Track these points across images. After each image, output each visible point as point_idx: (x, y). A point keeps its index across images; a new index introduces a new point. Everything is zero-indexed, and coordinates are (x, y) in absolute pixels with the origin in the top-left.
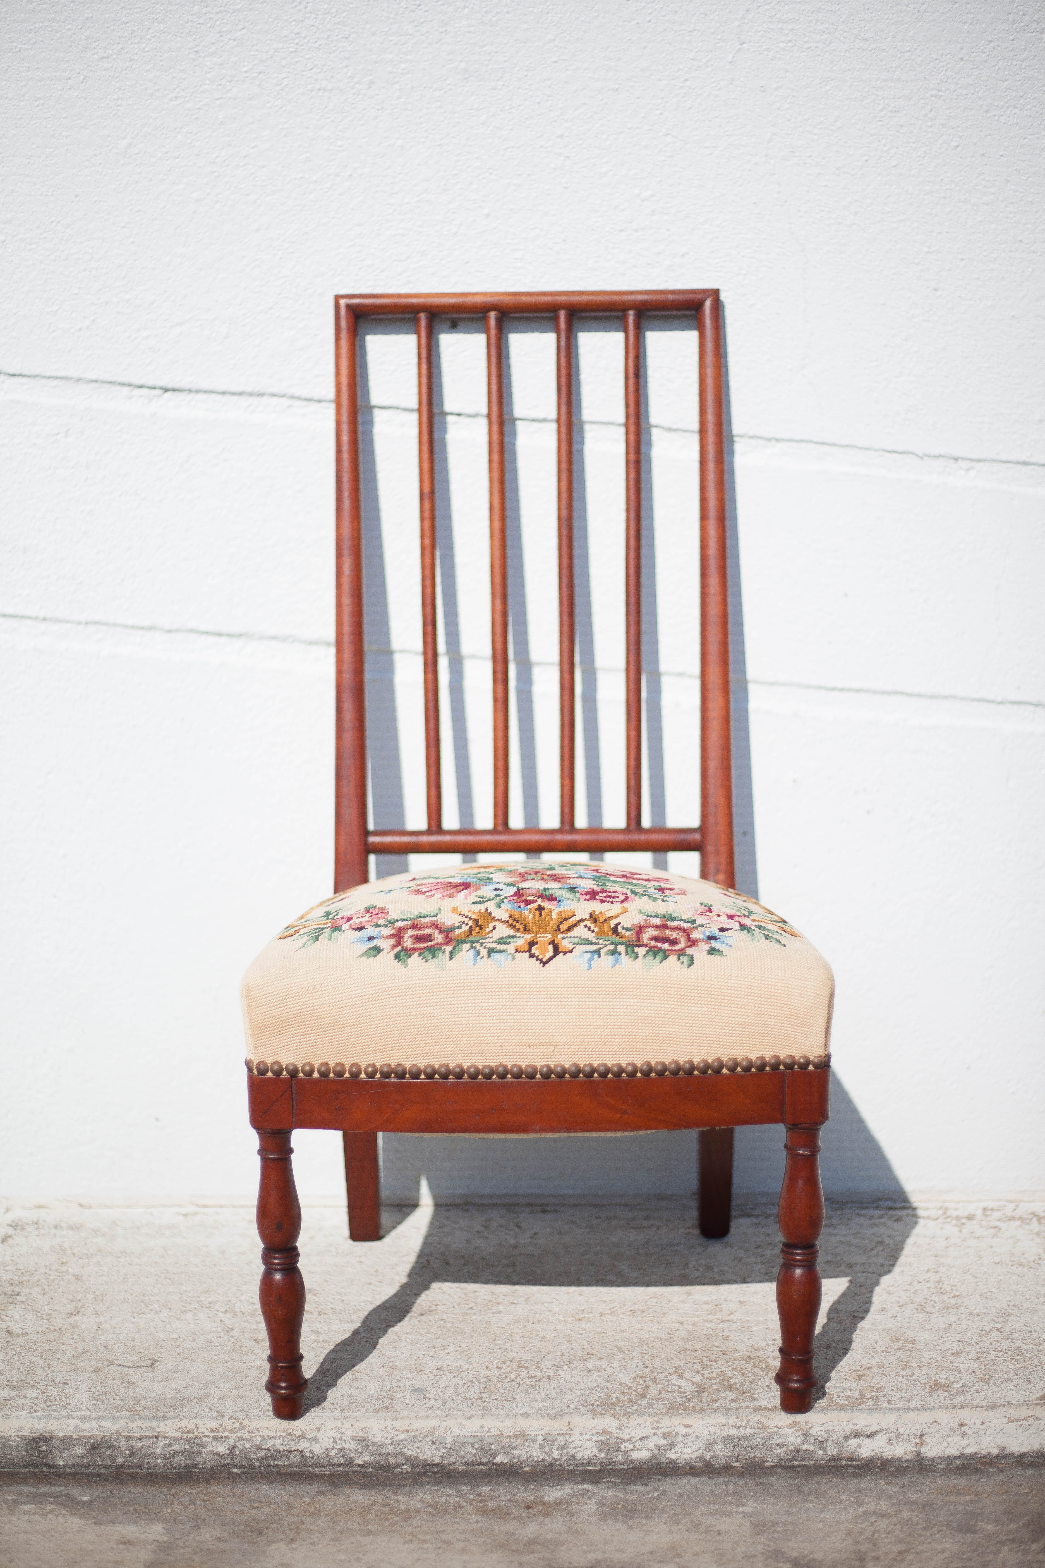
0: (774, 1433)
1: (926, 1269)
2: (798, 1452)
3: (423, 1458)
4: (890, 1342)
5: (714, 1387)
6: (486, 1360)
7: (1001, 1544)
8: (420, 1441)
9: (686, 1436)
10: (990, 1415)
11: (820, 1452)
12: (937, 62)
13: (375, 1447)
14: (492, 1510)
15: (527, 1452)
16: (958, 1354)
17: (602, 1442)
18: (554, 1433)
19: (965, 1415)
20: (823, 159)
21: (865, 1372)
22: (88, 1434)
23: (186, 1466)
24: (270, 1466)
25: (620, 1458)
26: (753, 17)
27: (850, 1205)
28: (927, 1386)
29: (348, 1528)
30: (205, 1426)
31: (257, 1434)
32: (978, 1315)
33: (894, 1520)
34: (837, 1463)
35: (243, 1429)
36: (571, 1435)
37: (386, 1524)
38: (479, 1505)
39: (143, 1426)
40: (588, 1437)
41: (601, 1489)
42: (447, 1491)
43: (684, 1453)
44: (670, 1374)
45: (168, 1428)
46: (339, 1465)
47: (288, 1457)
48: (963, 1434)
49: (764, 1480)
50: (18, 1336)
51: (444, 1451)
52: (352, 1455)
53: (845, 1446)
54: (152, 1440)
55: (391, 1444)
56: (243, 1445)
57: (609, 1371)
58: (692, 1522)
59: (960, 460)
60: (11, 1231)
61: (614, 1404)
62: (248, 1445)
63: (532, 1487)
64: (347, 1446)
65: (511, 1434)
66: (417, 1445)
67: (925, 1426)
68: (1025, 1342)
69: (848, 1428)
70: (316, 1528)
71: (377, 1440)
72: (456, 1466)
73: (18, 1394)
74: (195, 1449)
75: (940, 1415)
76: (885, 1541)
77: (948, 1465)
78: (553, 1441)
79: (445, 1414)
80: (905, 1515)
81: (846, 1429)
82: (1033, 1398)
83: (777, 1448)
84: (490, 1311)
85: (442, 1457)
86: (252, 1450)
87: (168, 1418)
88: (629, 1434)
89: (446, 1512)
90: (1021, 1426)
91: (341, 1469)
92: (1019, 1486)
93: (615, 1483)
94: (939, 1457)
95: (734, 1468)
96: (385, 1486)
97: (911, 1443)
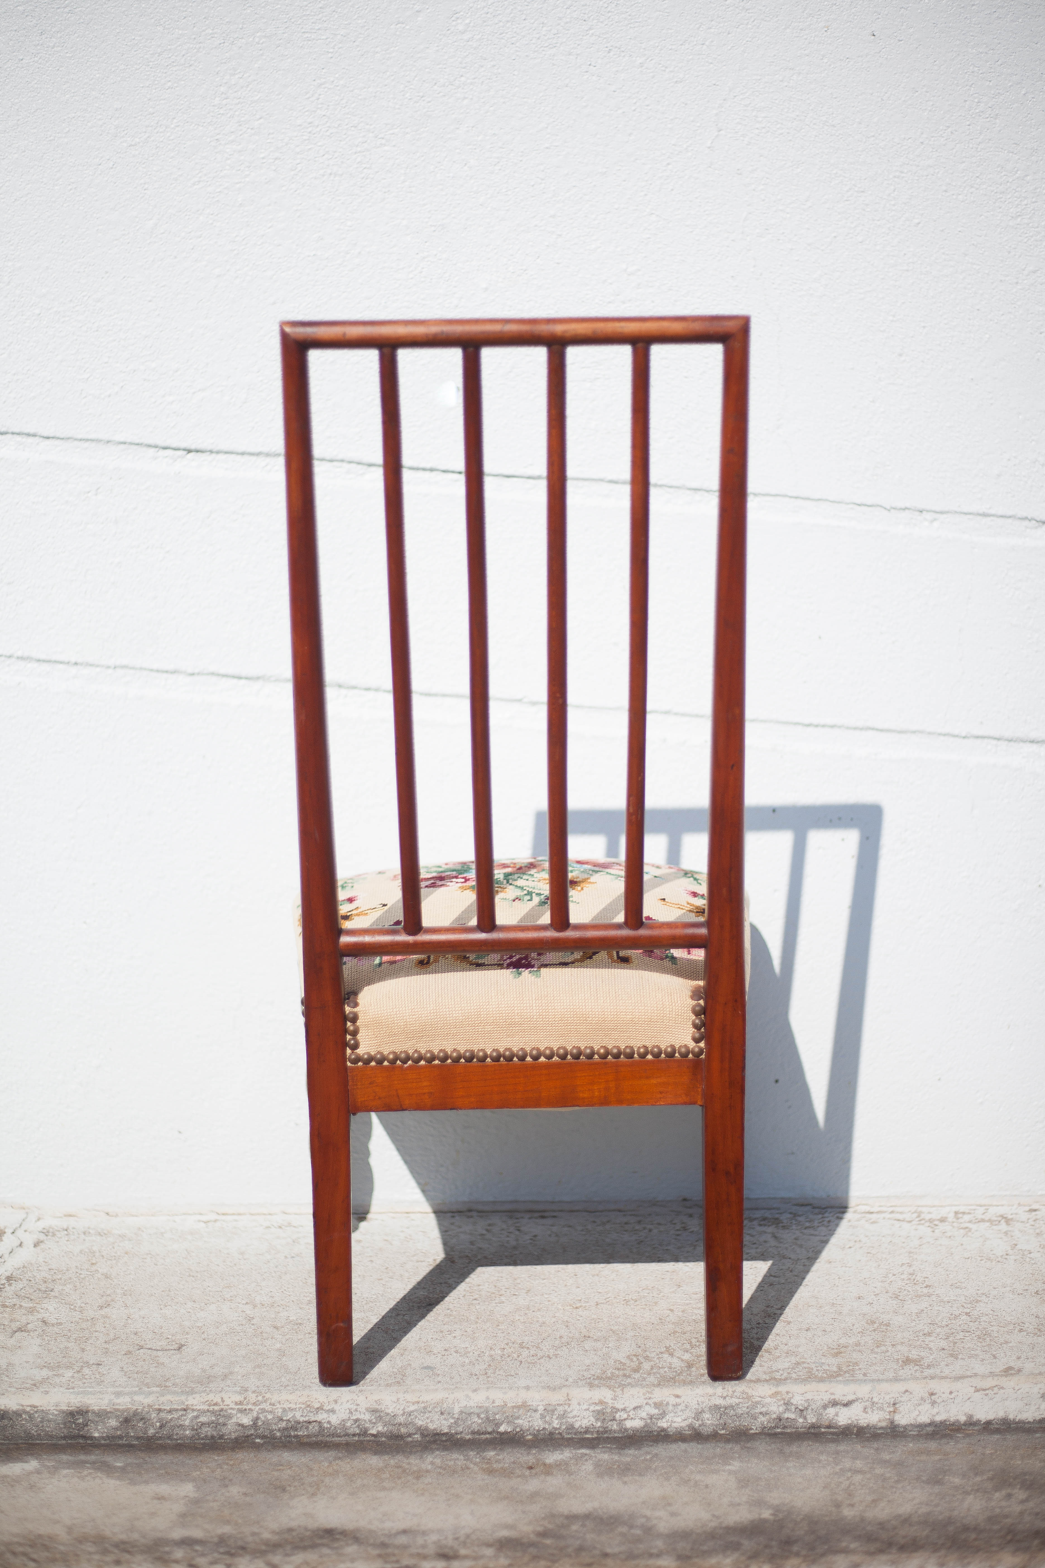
0: (757, 1403)
1: (900, 1263)
2: (780, 1420)
3: (432, 1428)
4: (865, 1325)
6: (490, 1342)
7: (967, 1493)
8: (430, 1412)
9: (676, 1405)
10: (958, 1385)
11: (801, 1420)
12: (900, 146)
13: (388, 1417)
14: (496, 1471)
15: (529, 1421)
16: (929, 1334)
17: (598, 1412)
18: (554, 1403)
19: (934, 1385)
20: (796, 235)
21: (843, 1350)
22: (121, 1407)
23: (213, 1437)
24: (290, 1436)
25: (615, 1427)
26: (730, 106)
27: (829, 1210)
28: (900, 1361)
29: (364, 1486)
30: (230, 1399)
31: (278, 1406)
32: (949, 1302)
33: (868, 1476)
34: (817, 1431)
35: (265, 1401)
36: (569, 1405)
37: (399, 1482)
38: (485, 1466)
39: (172, 1400)
40: (585, 1407)
41: (598, 1453)
42: (455, 1456)
43: (675, 1422)
44: (662, 1353)
45: (196, 1401)
46: (354, 1435)
47: (307, 1428)
48: (933, 1403)
49: (749, 1445)
50: (53, 1325)
51: (452, 1421)
52: (367, 1425)
53: (824, 1414)
54: (181, 1413)
55: (403, 1415)
56: (265, 1417)
57: (604, 1350)
58: (681, 1478)
59: (924, 513)
60: (42, 1237)
61: (609, 1378)
62: (270, 1417)
63: (534, 1452)
64: (362, 1417)
65: (514, 1404)
66: (427, 1415)
67: (898, 1395)
68: (992, 1324)
69: (826, 1397)
70: (335, 1485)
71: (389, 1411)
72: (463, 1435)
73: (55, 1373)
74: (221, 1421)
75: (911, 1386)
76: (859, 1492)
77: (919, 1431)
78: (553, 1411)
79: (453, 1387)
80: (879, 1471)
81: (824, 1398)
82: (998, 1370)
83: (761, 1416)
84: (493, 1302)
85: (450, 1427)
86: (274, 1421)
87: (196, 1393)
88: (624, 1404)
89: (454, 1472)
90: (986, 1395)
91: (357, 1438)
92: (984, 1448)
93: (611, 1448)
94: (911, 1425)
95: (721, 1435)
96: (398, 1452)
97: (885, 1411)
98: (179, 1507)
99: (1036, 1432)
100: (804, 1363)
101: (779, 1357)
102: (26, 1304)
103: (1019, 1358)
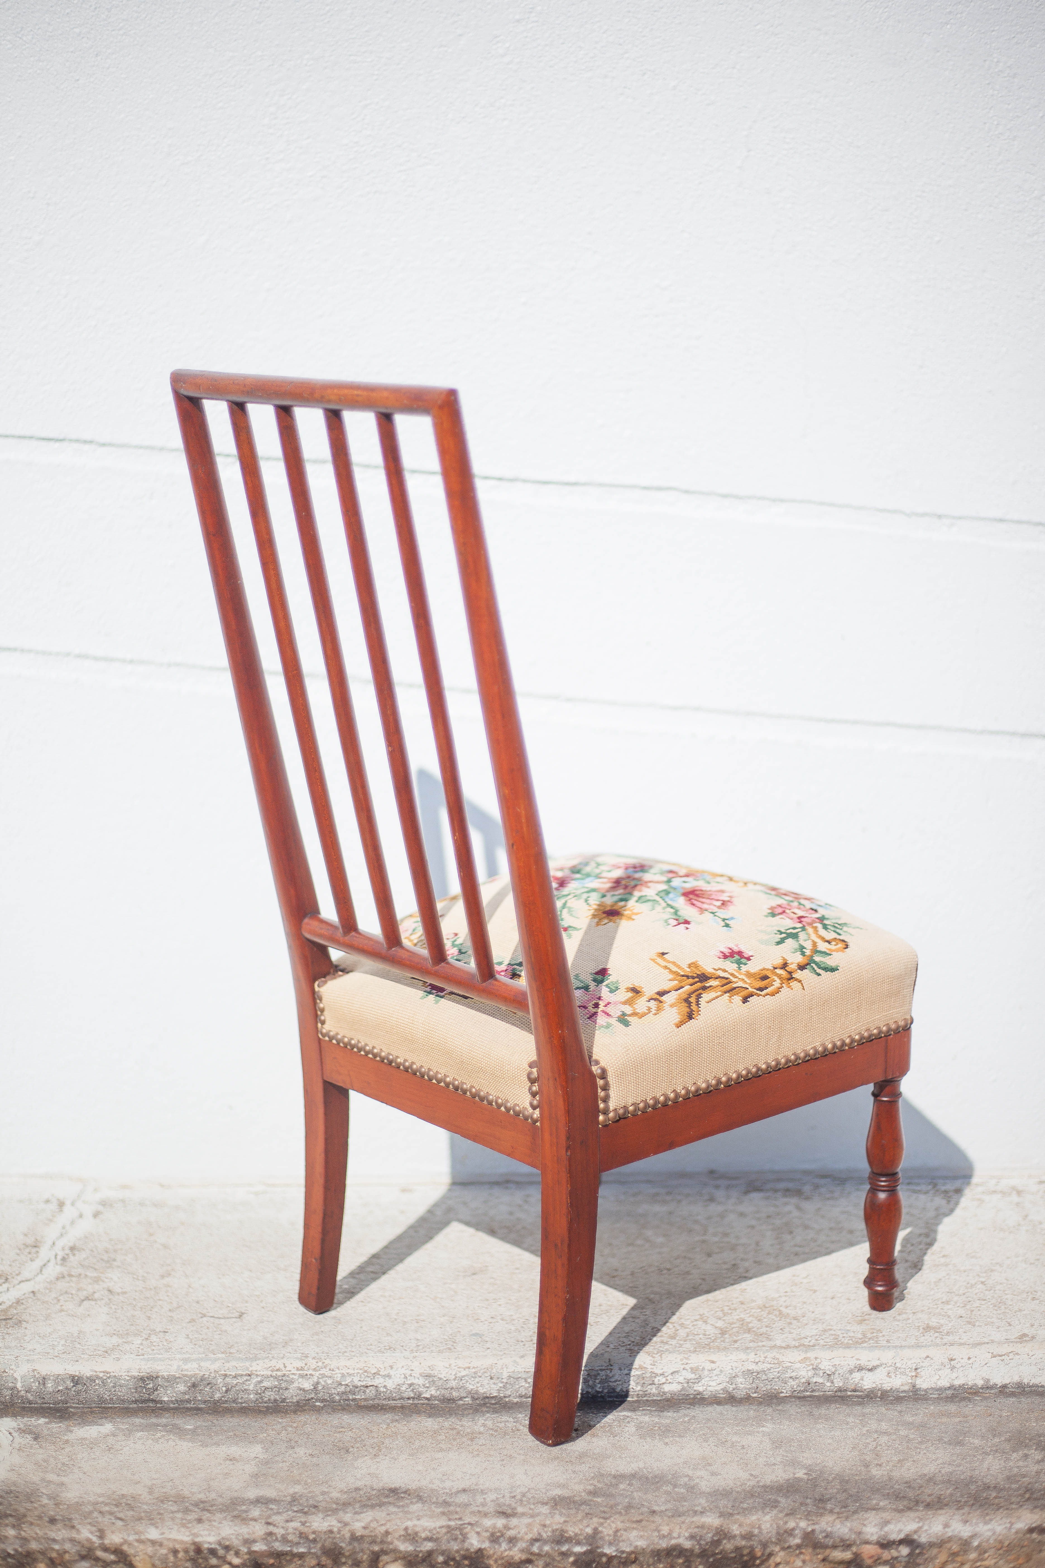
0: (788, 1368)
2: (809, 1384)
3: (482, 1391)
5: (735, 1330)
7: (987, 1454)
8: (480, 1377)
9: (711, 1370)
10: (976, 1351)
11: (828, 1384)
16: (947, 1302)
18: (597, 1368)
19: (954, 1351)
21: (867, 1317)
22: (189, 1373)
23: (276, 1401)
24: (348, 1400)
25: (654, 1391)
26: (759, 128)
28: (921, 1328)
29: (422, 1447)
30: (292, 1365)
31: (337, 1371)
32: (965, 1271)
33: (894, 1437)
34: (843, 1394)
35: (325, 1367)
37: (455, 1443)
39: (237, 1366)
41: (639, 1415)
42: (505, 1418)
43: (710, 1386)
44: (696, 1320)
45: (260, 1367)
46: (409, 1398)
47: (364, 1392)
48: (953, 1368)
49: (780, 1408)
50: (118, 1294)
51: (501, 1385)
52: (421, 1389)
53: (850, 1379)
54: (245, 1378)
55: (455, 1380)
56: (325, 1382)
57: (642, 1318)
58: (719, 1439)
59: (943, 518)
60: (100, 1208)
62: (329, 1381)
64: (416, 1381)
66: (477, 1380)
67: (919, 1361)
68: (1006, 1292)
69: (853, 1363)
70: (395, 1447)
71: (442, 1376)
72: (511, 1398)
73: (124, 1340)
74: (283, 1385)
75: (932, 1352)
76: (886, 1452)
77: (940, 1395)
78: (596, 1376)
79: (501, 1353)
80: (903, 1432)
81: (850, 1363)
82: (1013, 1337)
83: (791, 1380)
85: (499, 1391)
86: (333, 1386)
87: (259, 1359)
88: (662, 1369)
89: (505, 1434)
90: (1002, 1360)
91: (411, 1402)
92: (1001, 1410)
93: (651, 1411)
94: (932, 1388)
95: (753, 1398)
96: (451, 1415)
97: (908, 1375)
98: (250, 1468)
100: (830, 1330)
101: (806, 1324)
102: (91, 1274)
103: (1032, 1325)
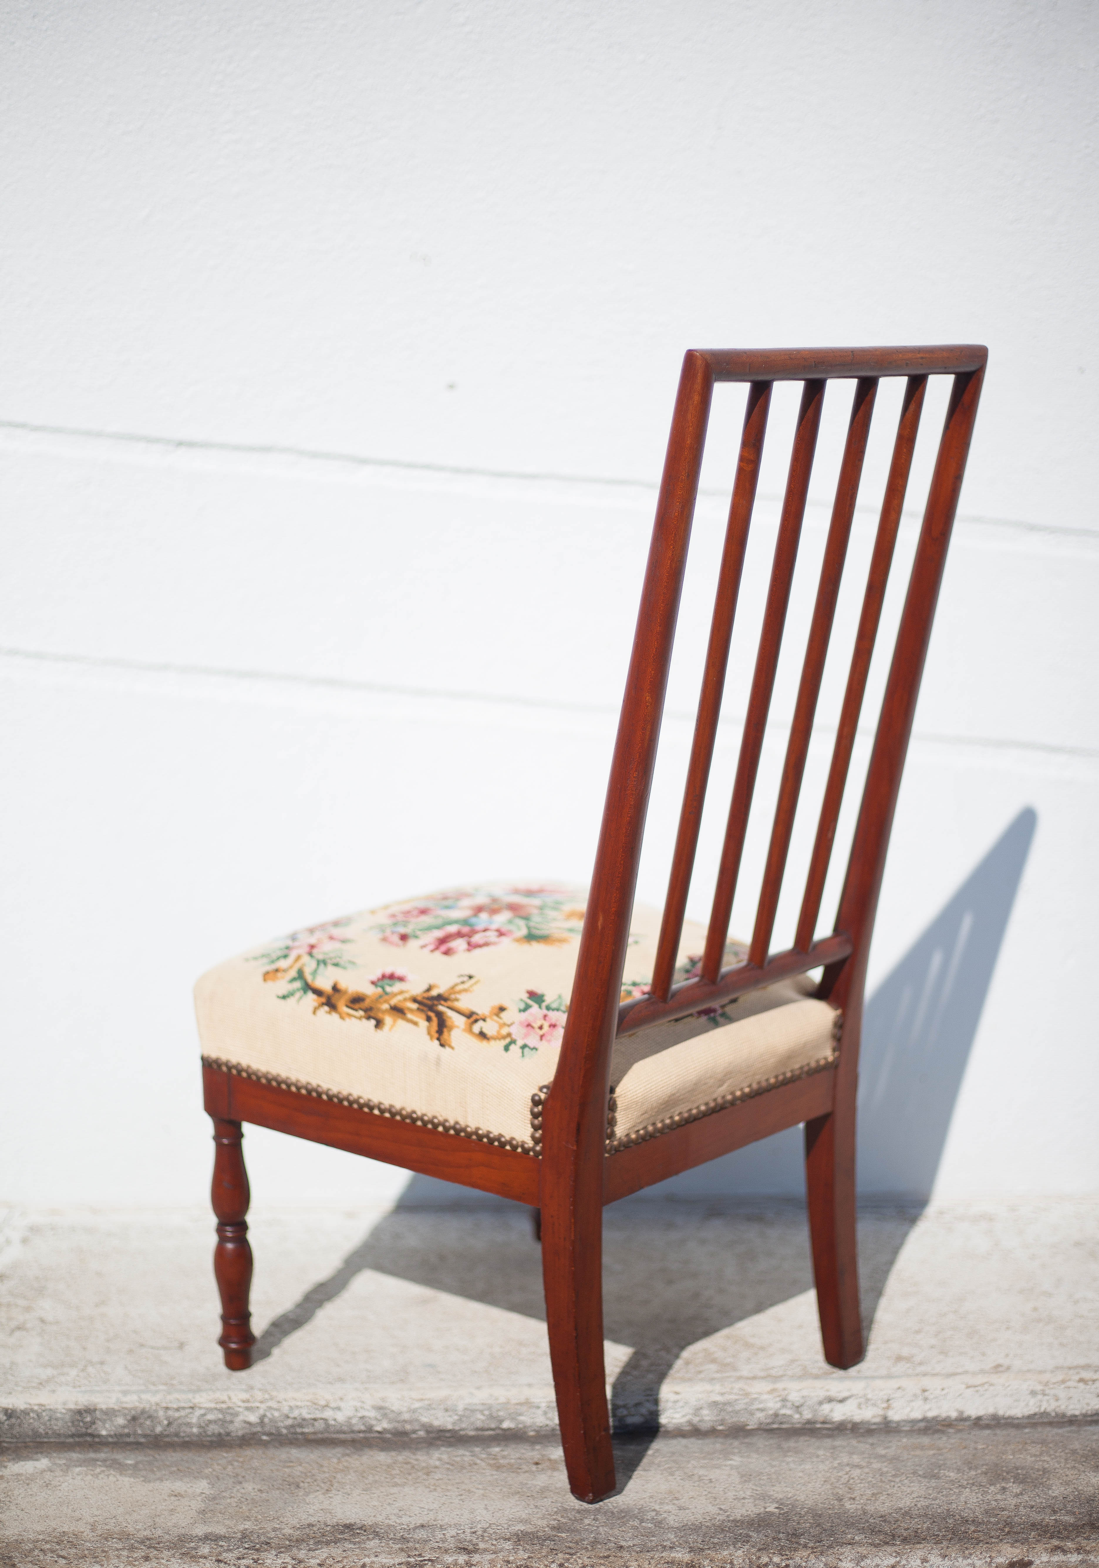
0: (754, 1399)
2: (777, 1416)
3: (437, 1425)
7: (963, 1487)
8: (434, 1409)
9: (676, 1402)
10: (949, 1382)
11: (797, 1416)
13: (393, 1414)
14: (504, 1466)
15: (532, 1418)
16: (918, 1332)
19: (926, 1382)
22: (129, 1406)
23: (220, 1434)
24: (296, 1433)
29: (376, 1482)
30: (237, 1397)
31: (285, 1403)
32: (935, 1300)
33: (867, 1470)
34: (812, 1426)
35: (274, 1400)
37: (410, 1477)
38: (492, 1462)
39: (179, 1398)
42: (461, 1452)
43: (674, 1418)
44: (659, 1350)
45: (204, 1399)
46: (359, 1432)
47: (313, 1425)
48: (926, 1399)
49: (746, 1440)
50: (51, 1324)
51: (456, 1417)
52: (372, 1422)
53: (819, 1410)
54: (188, 1411)
55: (408, 1412)
56: (272, 1414)
58: (685, 1473)
60: (29, 1234)
62: (276, 1414)
63: (538, 1448)
64: (367, 1414)
65: (517, 1401)
66: (431, 1412)
67: (892, 1392)
68: (979, 1321)
69: (822, 1394)
70: (348, 1481)
71: (394, 1408)
72: (467, 1431)
73: (59, 1372)
74: (228, 1418)
75: (904, 1382)
76: (859, 1485)
77: (912, 1427)
79: (456, 1384)
80: (876, 1465)
82: (987, 1367)
83: (758, 1412)
85: (454, 1424)
86: (280, 1419)
87: (203, 1391)
89: (463, 1468)
90: (977, 1391)
91: (362, 1435)
92: (976, 1443)
94: (904, 1421)
95: (719, 1431)
96: (404, 1448)
97: (879, 1407)
98: (197, 1505)
99: (1025, 1427)
101: (774, 1355)
102: (22, 1302)
103: (1007, 1355)
